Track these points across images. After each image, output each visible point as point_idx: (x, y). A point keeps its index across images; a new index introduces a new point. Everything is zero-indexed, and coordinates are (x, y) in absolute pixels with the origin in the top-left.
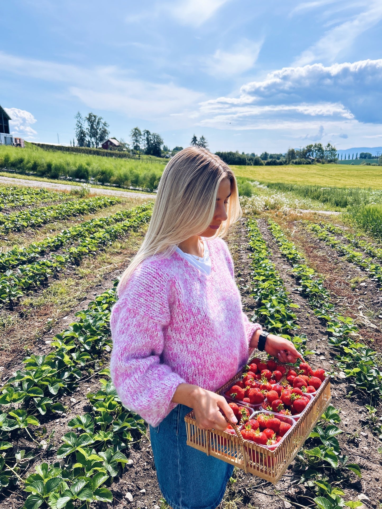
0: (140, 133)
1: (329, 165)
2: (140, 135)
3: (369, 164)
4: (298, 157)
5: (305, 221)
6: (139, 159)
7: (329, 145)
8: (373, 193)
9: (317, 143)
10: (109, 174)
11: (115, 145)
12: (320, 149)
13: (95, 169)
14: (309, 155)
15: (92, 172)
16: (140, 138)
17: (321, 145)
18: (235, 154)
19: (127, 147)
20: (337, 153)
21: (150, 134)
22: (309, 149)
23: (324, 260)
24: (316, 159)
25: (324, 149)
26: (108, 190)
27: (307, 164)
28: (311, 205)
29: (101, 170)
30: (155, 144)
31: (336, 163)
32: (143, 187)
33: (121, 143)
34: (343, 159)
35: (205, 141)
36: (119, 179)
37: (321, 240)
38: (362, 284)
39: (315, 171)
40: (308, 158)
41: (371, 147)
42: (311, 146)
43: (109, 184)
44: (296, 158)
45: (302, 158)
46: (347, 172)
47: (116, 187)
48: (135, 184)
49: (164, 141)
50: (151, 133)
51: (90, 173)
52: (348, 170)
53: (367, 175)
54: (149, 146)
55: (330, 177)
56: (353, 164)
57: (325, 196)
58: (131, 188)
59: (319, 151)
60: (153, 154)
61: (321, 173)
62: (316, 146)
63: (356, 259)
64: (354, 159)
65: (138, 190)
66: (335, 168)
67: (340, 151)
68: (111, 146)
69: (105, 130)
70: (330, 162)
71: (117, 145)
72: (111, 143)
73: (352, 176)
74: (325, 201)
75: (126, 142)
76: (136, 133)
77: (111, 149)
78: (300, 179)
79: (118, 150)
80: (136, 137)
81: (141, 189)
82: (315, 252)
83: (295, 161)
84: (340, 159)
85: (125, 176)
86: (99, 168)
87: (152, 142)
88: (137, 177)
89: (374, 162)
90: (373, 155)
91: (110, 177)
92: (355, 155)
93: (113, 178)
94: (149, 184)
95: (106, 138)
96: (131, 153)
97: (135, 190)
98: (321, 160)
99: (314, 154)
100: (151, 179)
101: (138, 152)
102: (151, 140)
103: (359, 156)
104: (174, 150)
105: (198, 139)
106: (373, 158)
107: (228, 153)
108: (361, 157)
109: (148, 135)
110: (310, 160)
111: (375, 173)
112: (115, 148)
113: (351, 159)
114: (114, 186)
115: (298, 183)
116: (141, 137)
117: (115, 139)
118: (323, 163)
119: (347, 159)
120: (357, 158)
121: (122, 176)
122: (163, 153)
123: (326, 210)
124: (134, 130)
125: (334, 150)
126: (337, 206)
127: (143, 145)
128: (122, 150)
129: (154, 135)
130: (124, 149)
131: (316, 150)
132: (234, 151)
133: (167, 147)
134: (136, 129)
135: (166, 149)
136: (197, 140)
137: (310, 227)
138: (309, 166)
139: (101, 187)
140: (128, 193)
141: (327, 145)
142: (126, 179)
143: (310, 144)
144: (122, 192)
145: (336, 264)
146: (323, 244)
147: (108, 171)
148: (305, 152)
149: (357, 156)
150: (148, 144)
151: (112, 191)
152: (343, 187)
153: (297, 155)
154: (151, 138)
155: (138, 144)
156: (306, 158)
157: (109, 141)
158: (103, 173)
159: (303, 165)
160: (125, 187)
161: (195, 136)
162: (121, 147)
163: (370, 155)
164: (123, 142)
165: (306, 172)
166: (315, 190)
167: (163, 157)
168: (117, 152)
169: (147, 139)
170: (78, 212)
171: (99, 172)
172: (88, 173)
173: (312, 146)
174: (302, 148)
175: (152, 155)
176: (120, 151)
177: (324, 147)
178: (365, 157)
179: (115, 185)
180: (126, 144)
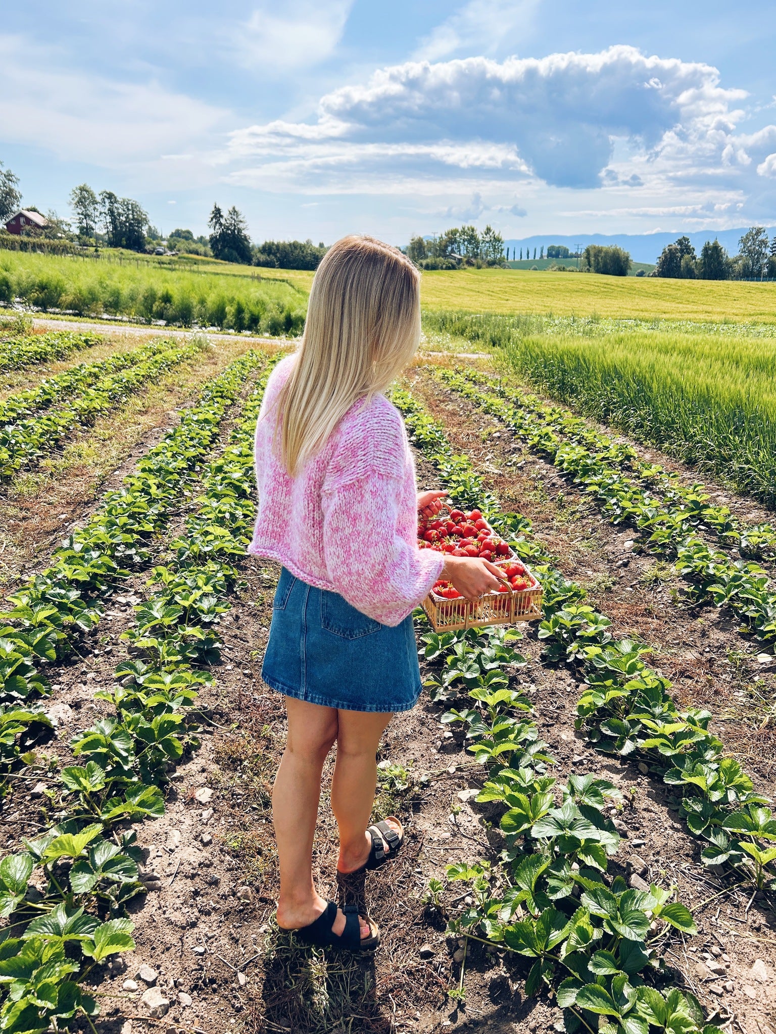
0: (93, 197)
1: (490, 270)
2: (95, 202)
3: (564, 270)
4: (430, 254)
5: (432, 367)
6: (98, 256)
7: (489, 230)
8: (557, 322)
9: (467, 225)
10: (56, 288)
11: (37, 226)
12: (472, 239)
13: (24, 278)
14: (453, 251)
15: (19, 284)
16: (95, 209)
17: (473, 230)
18: (304, 246)
19: (66, 229)
20: (504, 246)
21: (116, 202)
22: (452, 239)
23: (454, 414)
24: (465, 259)
25: (480, 238)
26: (60, 322)
27: (448, 268)
28: (450, 345)
29: (37, 281)
30: (131, 224)
31: (504, 267)
32: (129, 314)
33: (50, 221)
34: (517, 259)
35: (240, 218)
36: (79, 300)
37: (453, 390)
38: (495, 435)
39: (463, 284)
40: (449, 256)
41: (568, 234)
42: (454, 232)
43: (57, 310)
44: (426, 257)
45: (439, 256)
46: (520, 286)
47: (75, 315)
48: (112, 310)
49: (149, 217)
50: (119, 199)
51: (15, 287)
52: (525, 281)
53: (555, 290)
54: (115, 228)
55: (491, 293)
56: (535, 269)
57: (474, 328)
58: (105, 316)
59: (470, 243)
60: (127, 247)
61: (473, 286)
62: (464, 232)
63: (494, 408)
64: (537, 258)
65: (120, 321)
66: (500, 277)
67: (512, 241)
68: (28, 227)
69: (11, 190)
70: (491, 264)
71: (42, 224)
72: (28, 221)
73: (530, 292)
74: (475, 337)
75: (62, 218)
76: (84, 198)
77: (28, 235)
78: (434, 299)
79: (46, 237)
80: (85, 207)
81: (125, 319)
82: (442, 406)
83: (424, 262)
84: (511, 259)
85: (91, 292)
86: (33, 276)
87: (123, 219)
88: (116, 294)
89: (571, 264)
90: (572, 251)
91: (60, 295)
92: (540, 251)
93: (66, 298)
94: (142, 308)
95: (15, 208)
96: (76, 243)
97: (115, 320)
98: (474, 261)
99: (462, 248)
100: (146, 299)
101: (92, 241)
102: (119, 214)
103: (545, 253)
104: (172, 236)
105: (225, 213)
106: (572, 256)
107: (290, 245)
108: (550, 255)
109: (111, 202)
110: (453, 261)
111: (570, 286)
112: (39, 231)
113: (531, 258)
114: (70, 314)
115: (430, 307)
116: (97, 206)
117: (34, 210)
118: (479, 267)
119: (524, 258)
120: (542, 257)
121: (85, 293)
122: (149, 243)
123: (473, 353)
124: (78, 192)
125: (497, 240)
126: (494, 345)
127: (101, 225)
128: (55, 237)
129: (125, 204)
130: (59, 235)
131: (464, 241)
132: (302, 241)
133: (155, 231)
134: (82, 189)
135: (153, 235)
136: (221, 216)
137: (439, 373)
138: (452, 272)
139: (44, 315)
140: (104, 326)
141: (485, 229)
142: (94, 299)
143: (454, 228)
144: (90, 325)
145: (468, 416)
146: (456, 395)
147: (54, 283)
148: (444, 243)
149: (542, 251)
150: (113, 222)
151: (69, 323)
152: (508, 312)
153: (430, 251)
154: (120, 211)
155: (91, 223)
156: (445, 256)
157: (21, 215)
158: (43, 287)
159: (440, 271)
160: (93, 315)
161: (219, 206)
162: (50, 229)
163: (566, 251)
164: (54, 219)
165: (447, 284)
166: (459, 319)
167: (150, 252)
168: (43, 240)
169: (111, 212)
170: (38, 357)
171: (33, 285)
172: (8, 287)
173: (456, 231)
174: (438, 236)
175: (123, 247)
176: (50, 238)
177: (480, 235)
178: (557, 256)
179: (71, 311)
180: (61, 222)
